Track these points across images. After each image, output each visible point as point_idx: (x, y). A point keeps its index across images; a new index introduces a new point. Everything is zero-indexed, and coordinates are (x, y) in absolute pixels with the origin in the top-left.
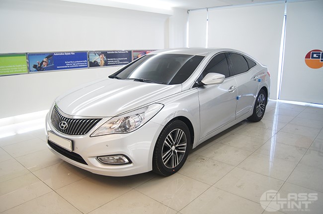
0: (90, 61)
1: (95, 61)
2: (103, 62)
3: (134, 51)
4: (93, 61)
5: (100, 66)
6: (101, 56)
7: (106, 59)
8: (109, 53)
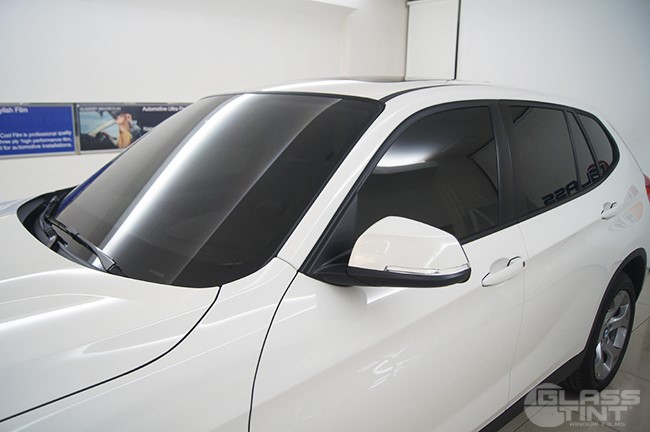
0: (83, 132)
1: (99, 135)
2: (128, 136)
4: (93, 133)
5: (116, 147)
6: (121, 119)
7: (137, 128)
8: (149, 109)
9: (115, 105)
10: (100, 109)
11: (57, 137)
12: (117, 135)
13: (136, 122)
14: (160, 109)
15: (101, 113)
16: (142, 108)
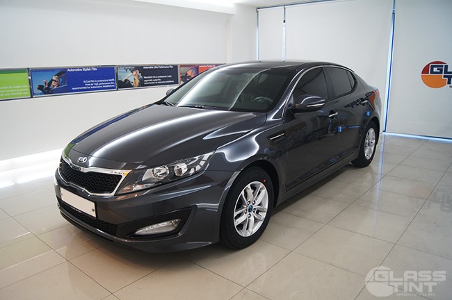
1: (126, 80)
2: (138, 81)
3: (182, 66)
4: (123, 80)
5: (133, 87)
6: (134, 73)
7: (141, 77)
8: (146, 68)
9: (132, 66)
10: (126, 68)
11: (109, 82)
12: (133, 81)
15: (126, 70)
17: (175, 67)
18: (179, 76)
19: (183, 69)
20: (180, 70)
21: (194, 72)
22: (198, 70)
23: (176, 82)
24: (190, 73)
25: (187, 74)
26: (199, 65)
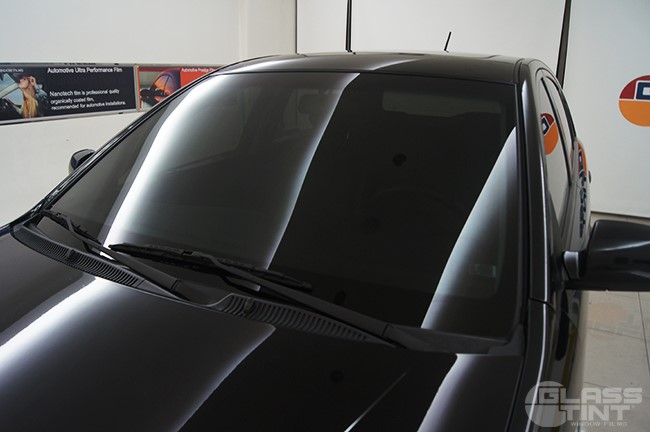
2: (34, 103)
3: (143, 68)
5: (21, 116)
6: (24, 83)
7: (43, 92)
8: (55, 71)
12: (21, 103)
13: (41, 86)
14: (67, 71)
16: (47, 69)
17: (128, 71)
18: (137, 91)
19: (145, 75)
20: (139, 79)
21: (170, 84)
22: (180, 79)
23: (131, 105)
24: (161, 84)
25: (154, 87)
26: (181, 67)
